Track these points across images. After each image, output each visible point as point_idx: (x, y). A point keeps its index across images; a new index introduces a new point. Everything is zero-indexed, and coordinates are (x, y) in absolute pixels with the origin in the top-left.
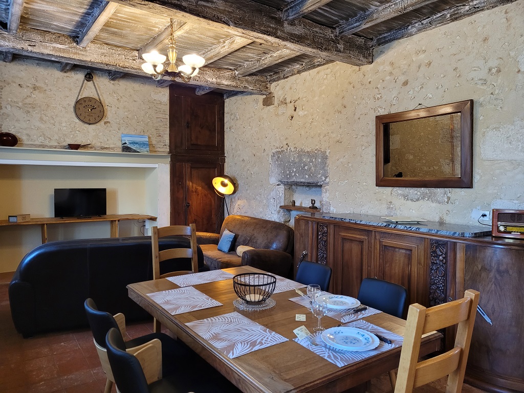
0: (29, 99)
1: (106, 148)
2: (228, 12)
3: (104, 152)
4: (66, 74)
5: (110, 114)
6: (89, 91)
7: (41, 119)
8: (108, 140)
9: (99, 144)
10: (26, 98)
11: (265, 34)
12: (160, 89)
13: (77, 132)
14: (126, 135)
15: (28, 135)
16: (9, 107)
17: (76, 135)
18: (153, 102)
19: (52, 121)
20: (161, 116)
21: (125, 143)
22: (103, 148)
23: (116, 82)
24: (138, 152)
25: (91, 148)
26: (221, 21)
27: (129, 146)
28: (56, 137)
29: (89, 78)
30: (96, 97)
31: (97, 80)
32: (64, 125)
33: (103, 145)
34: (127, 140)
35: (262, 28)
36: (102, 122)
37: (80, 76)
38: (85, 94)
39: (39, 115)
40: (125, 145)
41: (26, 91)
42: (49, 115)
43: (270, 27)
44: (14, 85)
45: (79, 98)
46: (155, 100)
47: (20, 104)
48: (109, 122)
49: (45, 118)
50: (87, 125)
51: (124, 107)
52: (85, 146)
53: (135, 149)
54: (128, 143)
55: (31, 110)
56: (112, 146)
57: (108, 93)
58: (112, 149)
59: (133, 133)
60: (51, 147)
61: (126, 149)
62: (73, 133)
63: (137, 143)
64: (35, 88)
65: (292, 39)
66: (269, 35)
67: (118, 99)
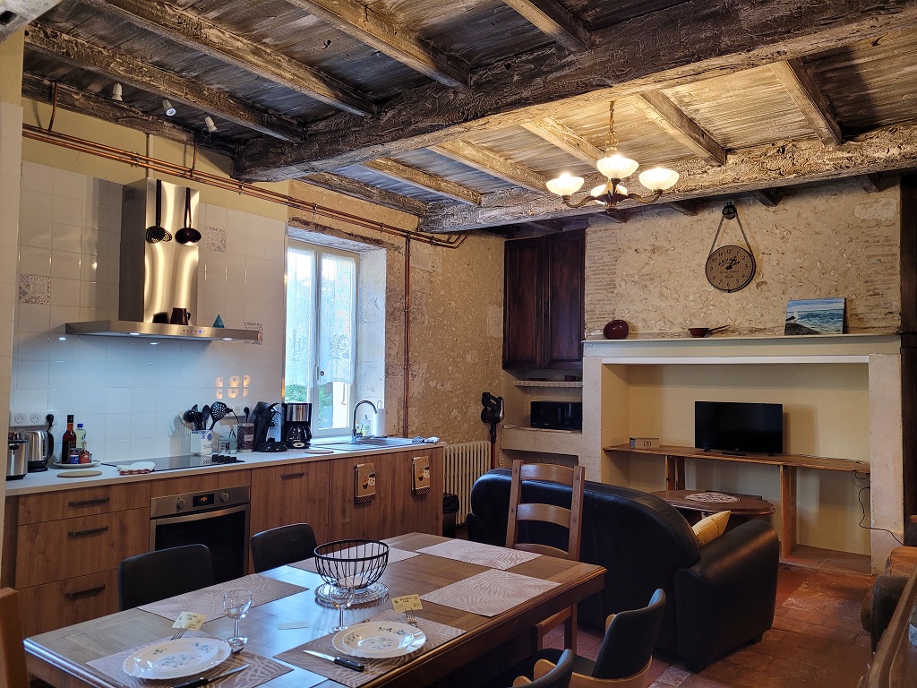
0: (647, 268)
1: (760, 330)
2: (602, 63)
3: (755, 336)
4: (696, 218)
5: (766, 269)
6: (731, 235)
7: (661, 295)
8: (762, 315)
9: (746, 325)
10: (643, 267)
11: (688, 63)
12: (875, 195)
13: (711, 307)
14: (796, 303)
15: (644, 320)
16: (623, 284)
17: (709, 312)
18: (858, 227)
19: (676, 296)
20: (878, 251)
21: (793, 318)
22: (752, 331)
23: (780, 206)
24: (817, 333)
25: (733, 332)
26: (593, 86)
27: (799, 322)
28: (680, 319)
29: (729, 213)
30: (742, 243)
31: (746, 212)
32: (691, 298)
33: (753, 325)
34: (796, 311)
35: (680, 54)
36: (753, 285)
37: (715, 214)
38: (725, 241)
39: (659, 289)
40: (792, 321)
41: (643, 257)
42: (671, 287)
43: (700, 41)
44: (630, 251)
45: (714, 250)
46: (863, 220)
47: (636, 277)
48: (765, 283)
49: (666, 292)
50: (726, 294)
51: (796, 249)
52: (721, 330)
53: (809, 327)
54: (797, 317)
55: (648, 283)
56: (770, 325)
57: (765, 231)
58: (771, 330)
59: (812, 296)
60: (672, 335)
61: (793, 328)
62: (704, 309)
63: (817, 316)
64: (653, 251)
65: (768, 35)
66: (699, 59)
67: (783, 237)
